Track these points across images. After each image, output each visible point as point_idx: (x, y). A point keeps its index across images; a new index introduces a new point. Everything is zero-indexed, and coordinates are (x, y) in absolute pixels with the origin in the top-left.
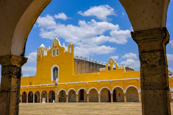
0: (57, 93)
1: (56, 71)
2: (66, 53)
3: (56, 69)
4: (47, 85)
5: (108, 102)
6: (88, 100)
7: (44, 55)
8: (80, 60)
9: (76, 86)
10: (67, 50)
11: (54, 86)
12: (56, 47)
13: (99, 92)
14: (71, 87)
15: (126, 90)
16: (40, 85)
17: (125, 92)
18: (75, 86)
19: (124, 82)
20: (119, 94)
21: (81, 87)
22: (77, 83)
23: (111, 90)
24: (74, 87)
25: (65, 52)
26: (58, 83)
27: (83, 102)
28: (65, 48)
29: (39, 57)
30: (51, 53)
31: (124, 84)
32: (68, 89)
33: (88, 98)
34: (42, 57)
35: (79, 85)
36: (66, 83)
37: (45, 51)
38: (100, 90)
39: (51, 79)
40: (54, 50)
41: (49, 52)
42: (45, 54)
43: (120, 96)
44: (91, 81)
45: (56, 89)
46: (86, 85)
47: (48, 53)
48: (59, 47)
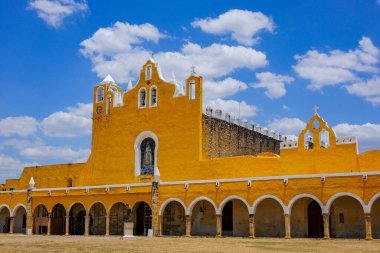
0: (158, 211)
1: (148, 149)
2: (181, 99)
3: (148, 144)
4: (128, 185)
5: (305, 237)
6: (252, 231)
7: (115, 105)
8: (217, 120)
9: (217, 191)
10: (183, 93)
11: (149, 190)
12: (149, 83)
13: (287, 210)
14: (201, 193)
15: (370, 204)
16: (107, 186)
17: (367, 209)
18: (214, 190)
19: (365, 182)
20: (342, 215)
21: (230, 192)
22: (218, 181)
23: (325, 204)
24: (210, 192)
25: (176, 96)
26: (161, 183)
27: (232, 235)
28: (177, 85)
29: (98, 110)
30: (135, 98)
31: (364, 188)
32: (193, 199)
33: (252, 225)
34: (107, 109)
35: (224, 187)
36: (186, 183)
37: (116, 94)
38: (292, 202)
39: (133, 170)
40: (143, 93)
41: (129, 98)
42: (118, 100)
43: (342, 221)
44: (261, 178)
45: (154, 198)
46: (246, 188)
47: (125, 100)
48: (160, 82)
